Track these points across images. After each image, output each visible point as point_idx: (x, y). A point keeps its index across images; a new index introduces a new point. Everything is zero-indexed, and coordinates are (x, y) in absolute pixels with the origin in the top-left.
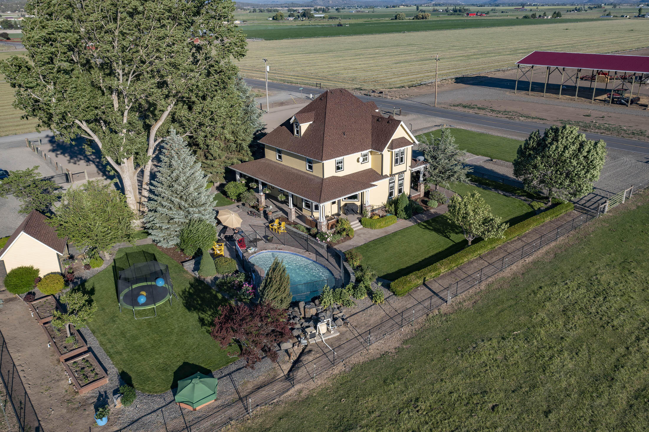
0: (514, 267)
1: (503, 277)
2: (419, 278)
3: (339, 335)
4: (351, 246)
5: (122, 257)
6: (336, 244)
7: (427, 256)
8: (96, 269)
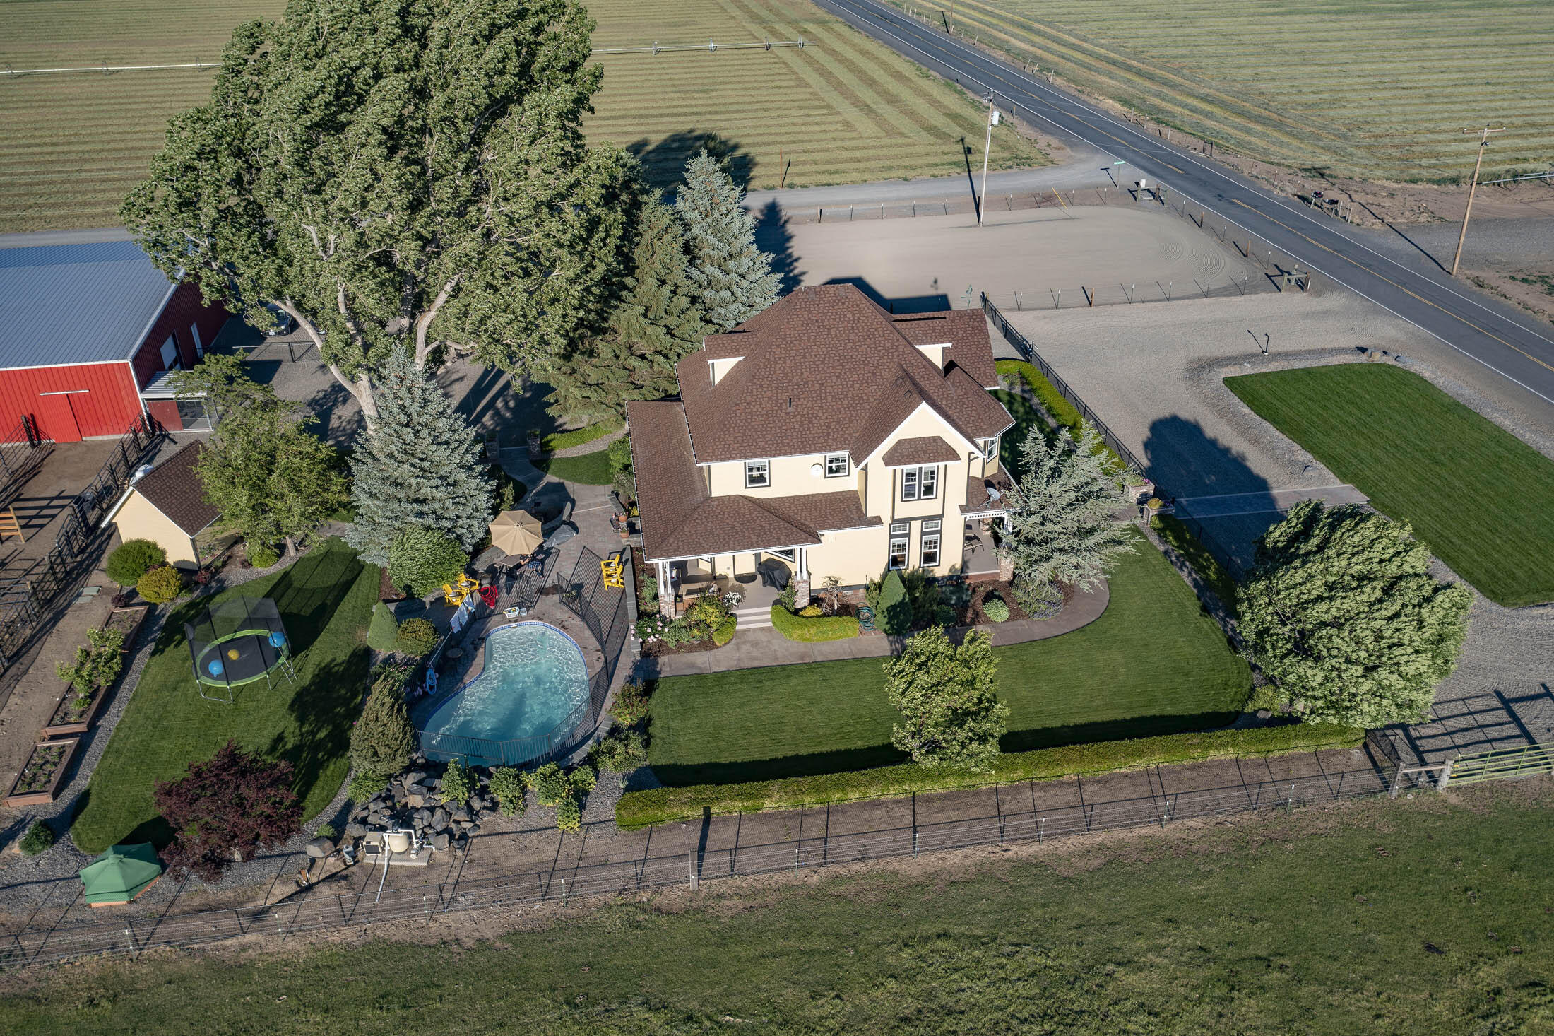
0: (955, 858)
1: (896, 873)
2: (694, 802)
3: (425, 868)
4: (693, 666)
5: (315, 558)
6: (670, 651)
7: (804, 751)
8: (260, 569)
